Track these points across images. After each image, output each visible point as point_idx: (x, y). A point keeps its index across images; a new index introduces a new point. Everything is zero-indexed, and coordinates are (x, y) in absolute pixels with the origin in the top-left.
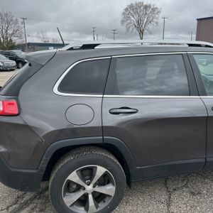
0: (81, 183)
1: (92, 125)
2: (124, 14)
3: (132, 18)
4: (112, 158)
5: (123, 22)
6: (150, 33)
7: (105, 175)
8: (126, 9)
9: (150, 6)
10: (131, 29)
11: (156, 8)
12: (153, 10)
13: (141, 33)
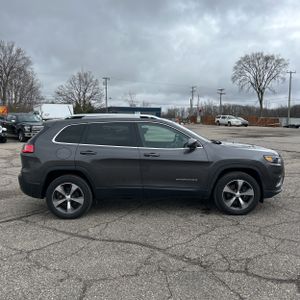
0: (64, 193)
1: (70, 159)
2: (236, 68)
3: (248, 74)
4: (82, 180)
5: (234, 79)
6: (274, 92)
7: (77, 190)
8: (239, 62)
9: (272, 57)
10: (246, 88)
11: (283, 60)
12: (278, 61)
13: (261, 92)
